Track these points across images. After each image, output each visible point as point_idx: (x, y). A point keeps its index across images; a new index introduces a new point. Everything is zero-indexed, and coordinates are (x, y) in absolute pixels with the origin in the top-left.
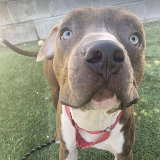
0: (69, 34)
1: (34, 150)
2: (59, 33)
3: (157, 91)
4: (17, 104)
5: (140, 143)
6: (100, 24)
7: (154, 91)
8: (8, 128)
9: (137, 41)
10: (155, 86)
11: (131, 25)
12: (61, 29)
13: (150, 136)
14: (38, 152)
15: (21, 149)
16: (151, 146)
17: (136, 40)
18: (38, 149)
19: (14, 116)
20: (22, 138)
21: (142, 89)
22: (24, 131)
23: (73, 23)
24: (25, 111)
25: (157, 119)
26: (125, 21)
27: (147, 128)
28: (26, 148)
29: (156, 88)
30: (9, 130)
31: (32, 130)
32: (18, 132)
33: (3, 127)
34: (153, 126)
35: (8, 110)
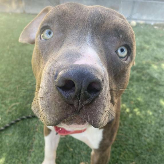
0: (50, 33)
1: (24, 117)
2: (40, 30)
3: (155, 94)
4: (22, 70)
5: (123, 140)
6: (86, 30)
7: (153, 93)
8: (8, 90)
9: (125, 53)
10: (155, 88)
11: (121, 36)
12: (42, 26)
13: (136, 136)
14: (28, 120)
15: (13, 113)
16: (134, 145)
17: (125, 51)
18: (28, 118)
19: (16, 81)
20: (17, 104)
21: (142, 88)
22: (21, 97)
23: (55, 24)
24: (27, 78)
25: (147, 121)
26: (115, 31)
27: (135, 127)
28: (18, 113)
29: (155, 91)
30: (8, 92)
31: (28, 99)
32: (15, 96)
33: (3, 88)
34: (142, 127)
35: (12, 74)
